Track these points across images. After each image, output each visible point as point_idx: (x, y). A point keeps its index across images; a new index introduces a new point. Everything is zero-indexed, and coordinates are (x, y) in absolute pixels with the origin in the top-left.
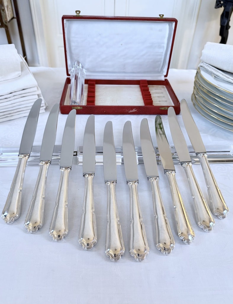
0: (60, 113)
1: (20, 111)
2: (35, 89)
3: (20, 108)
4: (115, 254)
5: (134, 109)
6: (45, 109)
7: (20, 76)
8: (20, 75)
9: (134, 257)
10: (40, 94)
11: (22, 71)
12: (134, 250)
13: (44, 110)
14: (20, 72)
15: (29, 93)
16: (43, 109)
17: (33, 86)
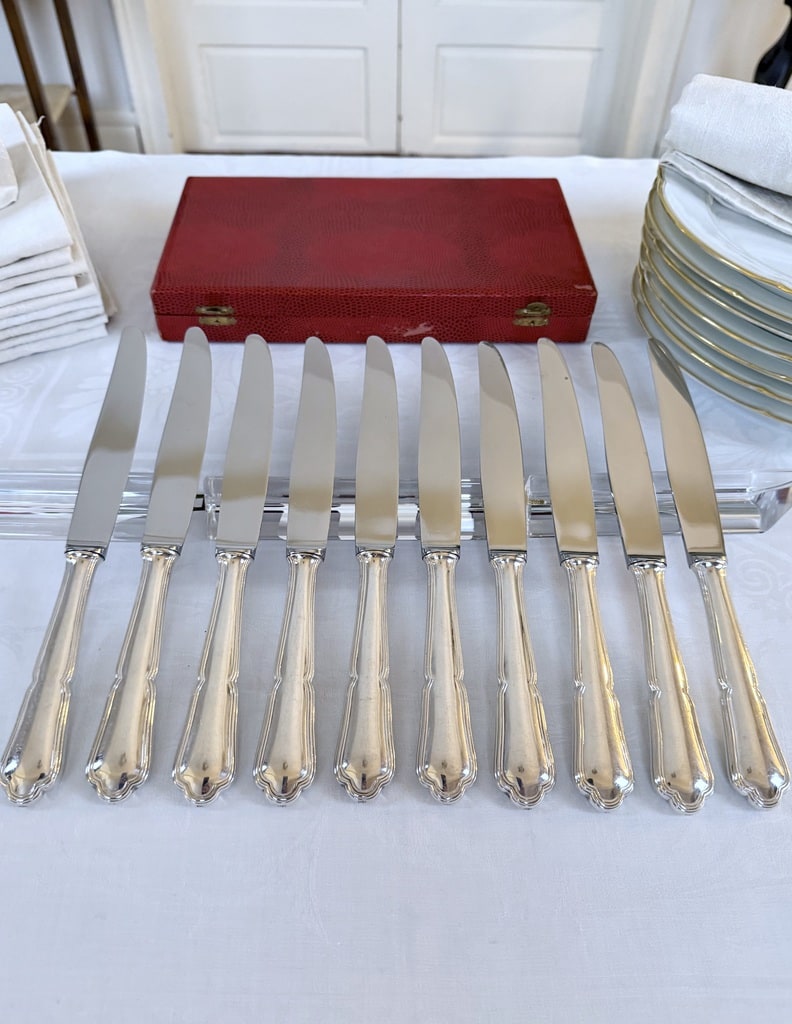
0: (157, 336)
1: (17, 337)
2: (67, 255)
3: (16, 326)
4: (364, 779)
5: (421, 325)
6: (107, 325)
7: (13, 203)
8: (14, 199)
9: (429, 789)
10: (86, 273)
11: (20, 181)
12: (431, 767)
13: (103, 328)
14: (15, 188)
15: (42, 270)
16: (98, 326)
17: (58, 247)
